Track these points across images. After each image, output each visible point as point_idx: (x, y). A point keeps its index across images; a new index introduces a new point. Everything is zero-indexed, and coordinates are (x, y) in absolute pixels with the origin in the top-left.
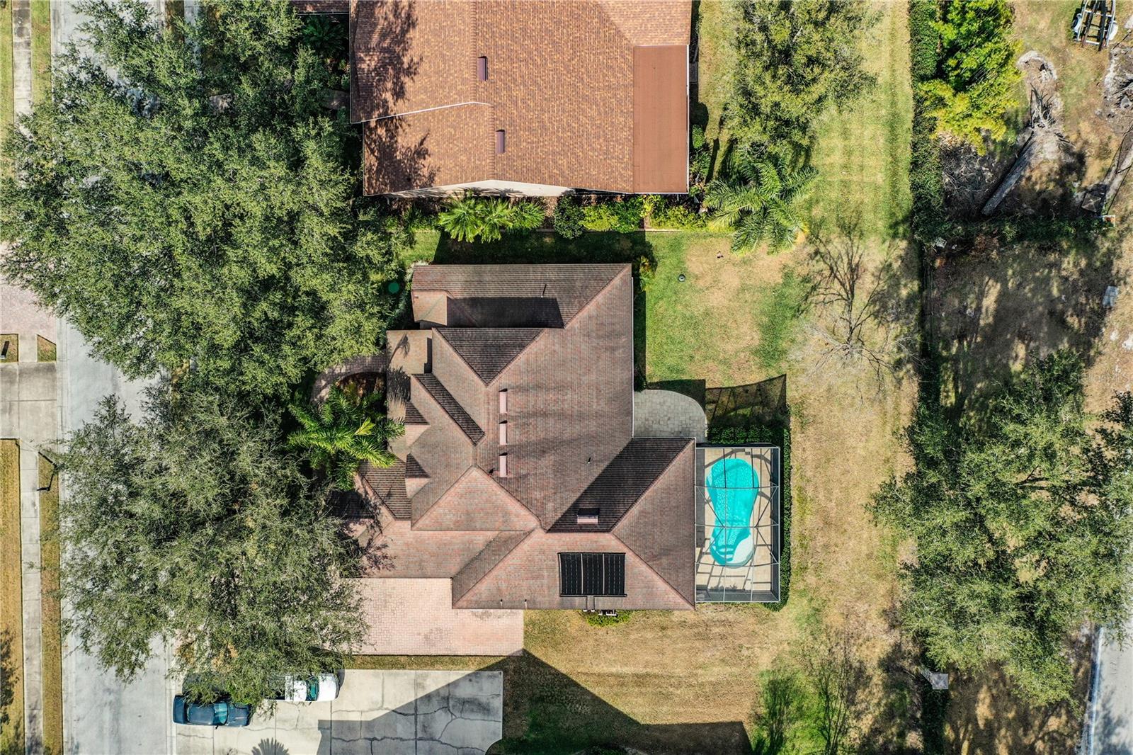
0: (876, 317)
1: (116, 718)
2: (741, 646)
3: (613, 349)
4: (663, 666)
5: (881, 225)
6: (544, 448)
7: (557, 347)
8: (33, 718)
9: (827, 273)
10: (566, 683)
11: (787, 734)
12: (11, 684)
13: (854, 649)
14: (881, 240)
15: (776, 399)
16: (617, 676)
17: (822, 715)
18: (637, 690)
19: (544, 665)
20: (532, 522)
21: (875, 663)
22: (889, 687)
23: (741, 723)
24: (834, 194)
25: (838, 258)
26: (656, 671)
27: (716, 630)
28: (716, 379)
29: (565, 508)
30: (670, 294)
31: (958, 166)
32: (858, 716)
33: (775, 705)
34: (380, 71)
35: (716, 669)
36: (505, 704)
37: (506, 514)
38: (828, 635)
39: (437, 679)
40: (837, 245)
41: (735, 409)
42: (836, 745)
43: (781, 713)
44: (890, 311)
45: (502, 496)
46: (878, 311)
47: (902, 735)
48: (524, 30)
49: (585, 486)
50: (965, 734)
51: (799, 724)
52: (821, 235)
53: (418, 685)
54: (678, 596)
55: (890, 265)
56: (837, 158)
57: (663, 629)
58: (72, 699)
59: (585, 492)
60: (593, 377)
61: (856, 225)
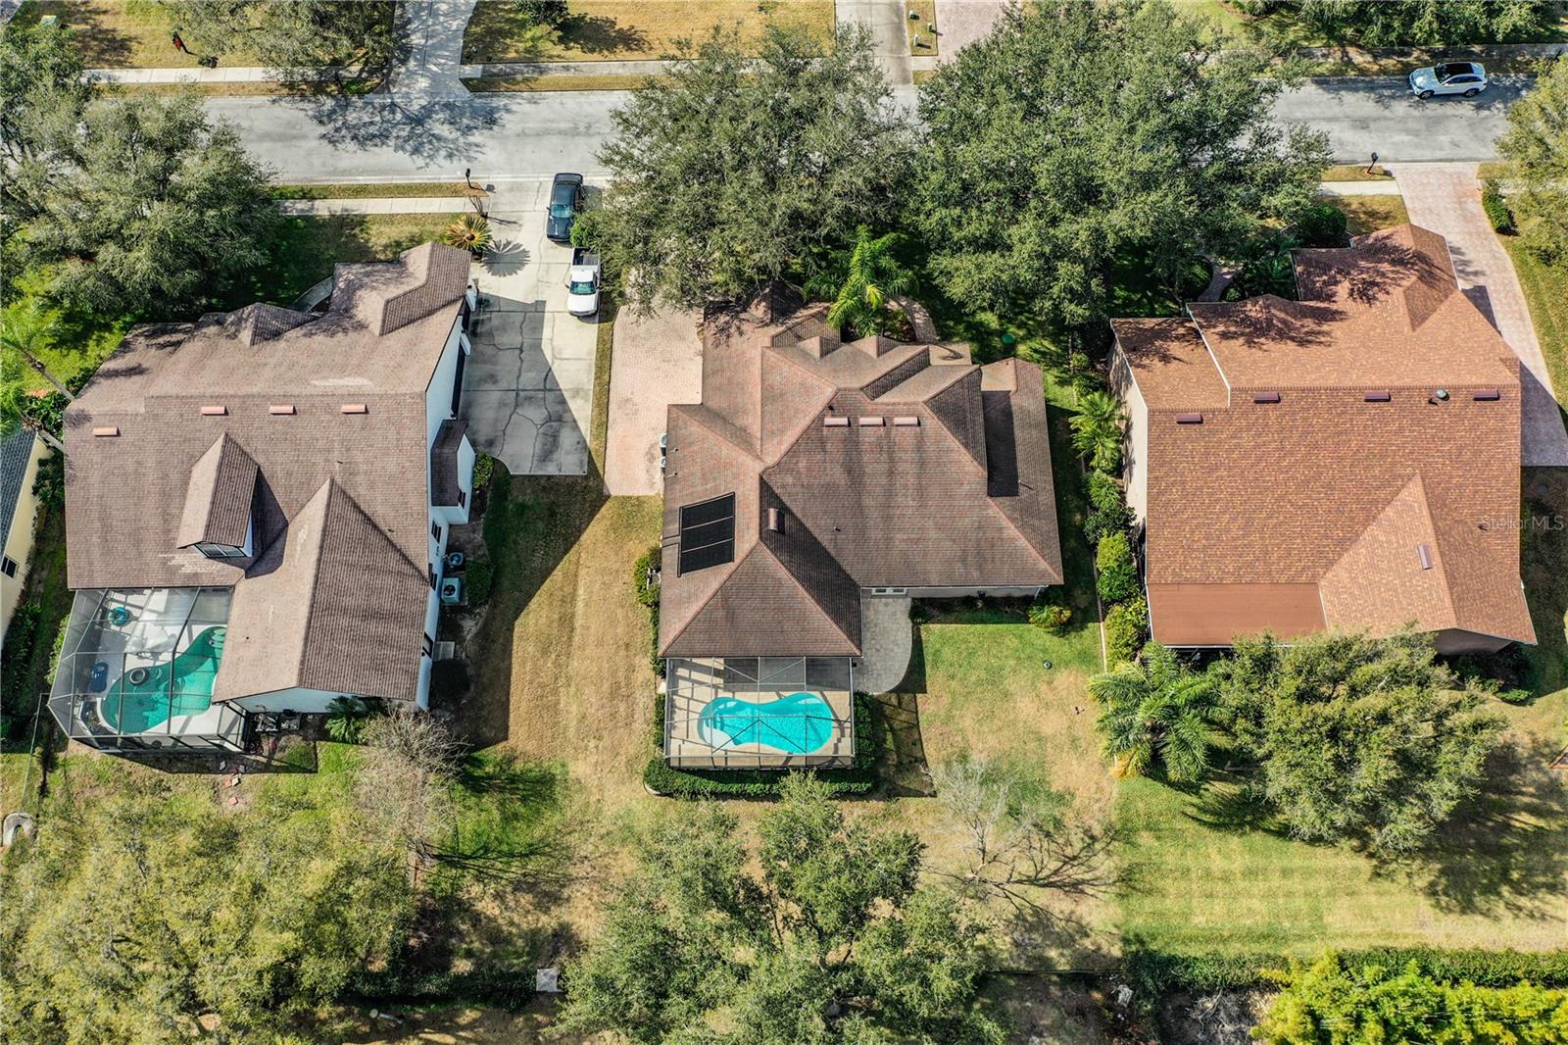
0: (1017, 917)
1: (560, 132)
2: (600, 738)
3: (964, 561)
4: (582, 648)
5: (1139, 923)
6: (854, 471)
7: (966, 487)
8: (567, 69)
9: (1069, 851)
10: (570, 539)
11: (486, 799)
12: (601, 51)
13: (585, 890)
14: (1118, 923)
15: (905, 783)
16: (574, 595)
17: (505, 848)
18: (556, 617)
19: (592, 516)
20: (771, 460)
21: (566, 918)
22: (533, 937)
23: (506, 738)
24: (1171, 859)
25: (1089, 867)
26: (576, 639)
27: (622, 707)
28: (929, 706)
29: (785, 499)
30: (1028, 651)
31: (1231, 1020)
32: (499, 896)
33: (524, 782)
34: (1247, 321)
35: (574, 708)
36: (549, 477)
37: (782, 432)
38: (606, 854)
39: (582, 410)
40: (1105, 865)
41: (892, 729)
42: (464, 868)
43: (513, 791)
44: (1026, 936)
45: (803, 422)
46: (1025, 920)
47: (469, 954)
48: (1316, 446)
49: (808, 525)
50: (464, 1038)
51: (496, 815)
52: (1116, 844)
53: (576, 392)
54: (677, 633)
55: (1087, 936)
56: (1218, 863)
57: (627, 645)
58: (583, 99)
59: (802, 524)
60: (933, 534)
61: (1134, 888)
